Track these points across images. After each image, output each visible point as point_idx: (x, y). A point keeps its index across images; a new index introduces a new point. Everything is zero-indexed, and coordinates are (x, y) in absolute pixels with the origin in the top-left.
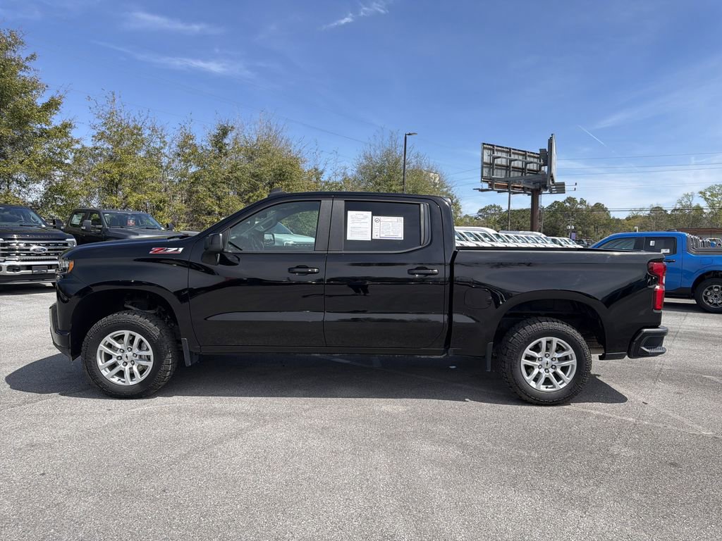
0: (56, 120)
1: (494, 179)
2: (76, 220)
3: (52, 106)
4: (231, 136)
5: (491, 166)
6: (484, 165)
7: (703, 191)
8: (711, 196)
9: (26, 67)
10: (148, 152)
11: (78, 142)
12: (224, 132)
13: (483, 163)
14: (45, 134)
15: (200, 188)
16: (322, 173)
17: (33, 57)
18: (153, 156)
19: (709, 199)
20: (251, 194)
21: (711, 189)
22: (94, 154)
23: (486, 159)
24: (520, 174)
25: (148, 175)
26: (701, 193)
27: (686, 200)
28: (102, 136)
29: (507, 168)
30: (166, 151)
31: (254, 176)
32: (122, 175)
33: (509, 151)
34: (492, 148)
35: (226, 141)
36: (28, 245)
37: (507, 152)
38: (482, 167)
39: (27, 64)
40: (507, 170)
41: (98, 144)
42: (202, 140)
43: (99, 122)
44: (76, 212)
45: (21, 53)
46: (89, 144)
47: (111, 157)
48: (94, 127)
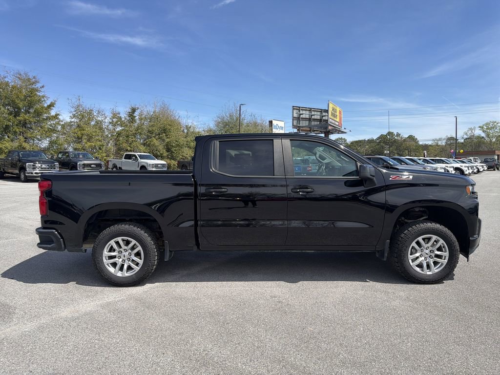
0: (53, 113)
1: (300, 126)
2: (60, 156)
3: (51, 106)
4: (136, 114)
5: (298, 119)
6: (294, 118)
7: (481, 125)
8: (487, 129)
9: (40, 91)
10: (96, 122)
11: (62, 121)
12: (134, 110)
13: (293, 117)
14: (48, 119)
15: (121, 138)
16: (190, 127)
17: (43, 87)
18: (99, 124)
19: (485, 131)
20: (147, 140)
21: (487, 124)
22: (70, 124)
23: (295, 115)
24: (319, 123)
25: (94, 134)
26: (480, 127)
27: (470, 132)
28: (74, 116)
29: (310, 120)
30: (106, 121)
31: (149, 131)
32: (83, 135)
33: (310, 110)
34: (299, 109)
35: (135, 115)
36: (41, 165)
37: (309, 110)
38: (293, 120)
39: (40, 89)
40: (309, 121)
41: (73, 120)
42: (124, 116)
43: (73, 110)
44: (60, 153)
45: (38, 85)
46: (68, 120)
47: (78, 126)
48: (70, 113)
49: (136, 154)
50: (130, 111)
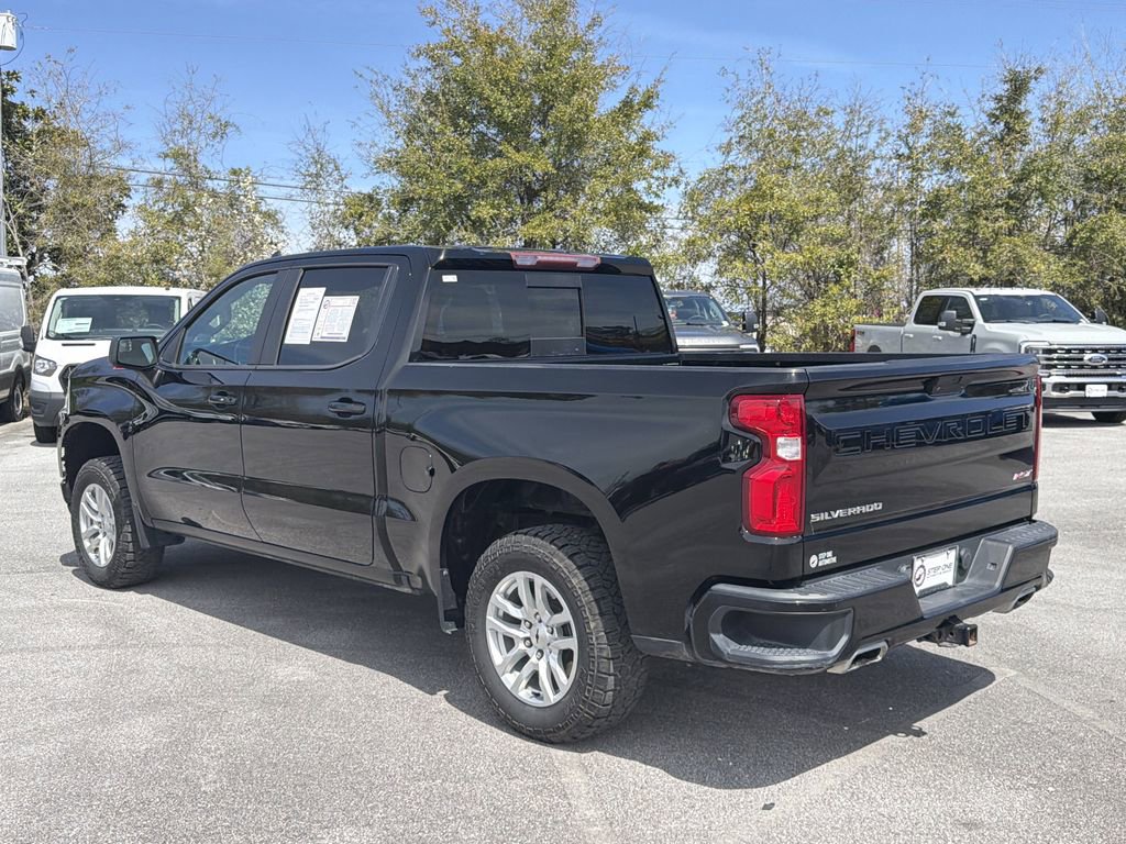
4: (1030, 103)
12: (1019, 86)
35: (1023, 107)
42: (973, 120)
49: (968, 293)
50: (1003, 89)
